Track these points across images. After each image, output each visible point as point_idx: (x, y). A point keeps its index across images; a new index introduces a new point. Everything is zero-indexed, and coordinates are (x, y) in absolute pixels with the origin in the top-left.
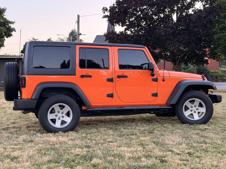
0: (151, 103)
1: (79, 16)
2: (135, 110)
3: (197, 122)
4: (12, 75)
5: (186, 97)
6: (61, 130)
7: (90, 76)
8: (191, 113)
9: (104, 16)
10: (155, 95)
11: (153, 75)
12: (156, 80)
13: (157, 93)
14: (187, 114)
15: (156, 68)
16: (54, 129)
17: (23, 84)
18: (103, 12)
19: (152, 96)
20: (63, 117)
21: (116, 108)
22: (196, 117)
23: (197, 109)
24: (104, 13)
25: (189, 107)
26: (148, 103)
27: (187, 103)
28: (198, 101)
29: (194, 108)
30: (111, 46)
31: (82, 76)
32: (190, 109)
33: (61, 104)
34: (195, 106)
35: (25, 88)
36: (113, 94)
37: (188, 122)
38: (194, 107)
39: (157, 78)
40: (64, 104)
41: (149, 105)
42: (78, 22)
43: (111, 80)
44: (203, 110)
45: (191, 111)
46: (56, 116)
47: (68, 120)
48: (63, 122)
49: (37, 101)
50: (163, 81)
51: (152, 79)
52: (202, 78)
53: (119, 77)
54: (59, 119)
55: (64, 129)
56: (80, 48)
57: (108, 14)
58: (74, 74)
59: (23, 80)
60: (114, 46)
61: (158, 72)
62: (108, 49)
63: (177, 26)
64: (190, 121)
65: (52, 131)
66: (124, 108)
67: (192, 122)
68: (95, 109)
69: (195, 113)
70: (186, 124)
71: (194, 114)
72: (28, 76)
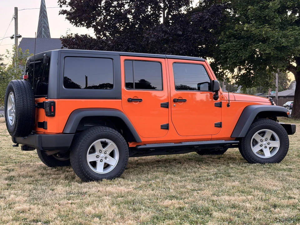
0: (214, 137)
1: (16, 9)
2: (196, 147)
3: (269, 160)
4: (27, 98)
5: (255, 128)
6: (105, 177)
7: (140, 100)
8: (261, 148)
9: (61, 12)
10: (219, 125)
12: (220, 105)
13: (221, 123)
14: (255, 150)
16: (96, 176)
17: (52, 112)
18: (59, 5)
19: (215, 127)
20: (106, 158)
21: (173, 145)
22: (268, 154)
23: (269, 144)
24: (61, 6)
25: (258, 140)
26: (210, 137)
27: (256, 136)
28: (269, 132)
29: (264, 142)
31: (130, 100)
32: (260, 143)
33: (103, 140)
34: (266, 140)
35: (54, 117)
36: (168, 124)
37: (257, 161)
38: (264, 140)
39: (221, 102)
40: (107, 140)
41: (211, 139)
42: (16, 18)
43: (166, 106)
44: (276, 144)
45: (261, 146)
46: (97, 157)
47: (114, 162)
48: (107, 166)
49: (73, 136)
50: (228, 106)
51: (215, 104)
52: (269, 102)
53: (175, 101)
54: (101, 161)
55: (109, 176)
56: (126, 60)
57: (69, 9)
58: (119, 98)
59: (52, 107)
60: (168, 58)
61: (222, 94)
62: (161, 63)
63: (172, 30)
64: (260, 160)
65: (94, 178)
66: (183, 144)
67: (263, 161)
68: (148, 146)
69: (266, 149)
70: (255, 163)
71: (264, 150)
72: (58, 100)
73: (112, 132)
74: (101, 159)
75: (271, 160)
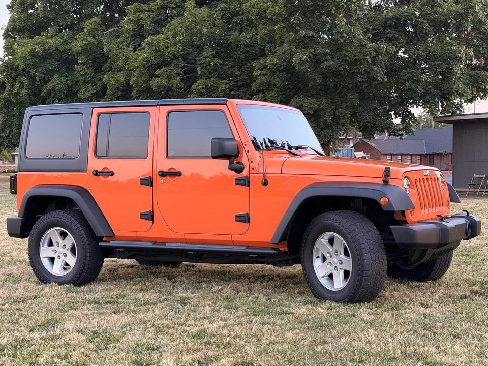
0: (235, 238)
3: (335, 296)
6: (57, 280)
7: (112, 174)
8: (330, 270)
10: (245, 219)
11: (239, 171)
12: (246, 182)
13: (248, 214)
15: (248, 152)
17: (13, 189)
19: (236, 221)
20: (65, 255)
22: (338, 283)
23: (340, 262)
26: (228, 238)
27: (320, 244)
29: (334, 259)
30: (155, 106)
32: (328, 260)
33: (62, 229)
34: (336, 254)
36: (152, 212)
37: (319, 293)
38: (333, 255)
39: (249, 177)
41: (233, 243)
43: (148, 182)
45: (330, 265)
46: (55, 251)
47: (72, 262)
50: (265, 184)
51: (236, 180)
54: (59, 258)
56: (100, 114)
58: (85, 169)
59: (12, 182)
60: (160, 105)
61: (252, 162)
62: (149, 114)
66: (169, 246)
68: (113, 243)
69: (336, 272)
71: (334, 274)
72: (19, 173)
73: (65, 218)
74: (59, 256)
75: (338, 296)
